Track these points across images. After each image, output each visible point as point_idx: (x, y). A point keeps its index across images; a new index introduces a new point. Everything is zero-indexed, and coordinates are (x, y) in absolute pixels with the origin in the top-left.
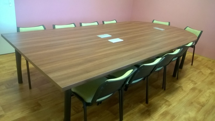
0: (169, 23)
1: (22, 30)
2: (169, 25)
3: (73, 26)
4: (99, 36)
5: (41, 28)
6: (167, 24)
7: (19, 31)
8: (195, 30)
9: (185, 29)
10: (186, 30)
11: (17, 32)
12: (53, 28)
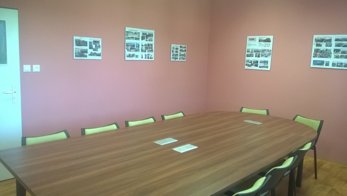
0: (268, 111)
1: (30, 141)
2: (268, 113)
3: (114, 127)
4: (158, 142)
5: (62, 135)
6: (264, 112)
7: (25, 145)
8: (311, 120)
9: (294, 119)
10: (296, 120)
11: (22, 145)
12: (82, 135)
